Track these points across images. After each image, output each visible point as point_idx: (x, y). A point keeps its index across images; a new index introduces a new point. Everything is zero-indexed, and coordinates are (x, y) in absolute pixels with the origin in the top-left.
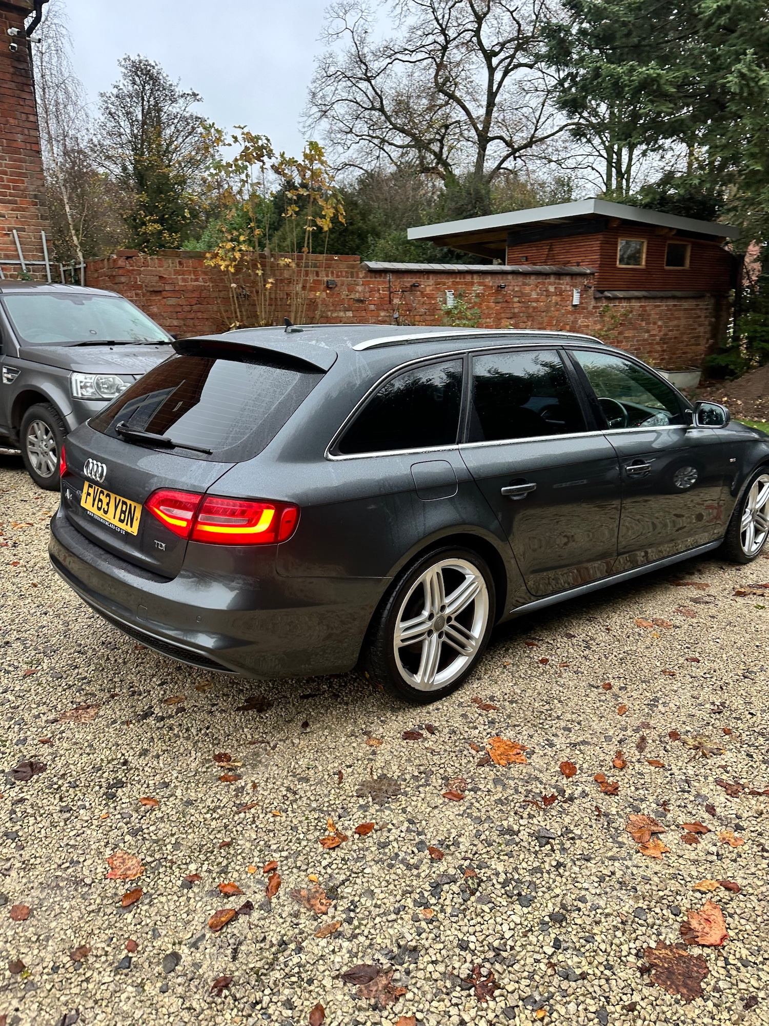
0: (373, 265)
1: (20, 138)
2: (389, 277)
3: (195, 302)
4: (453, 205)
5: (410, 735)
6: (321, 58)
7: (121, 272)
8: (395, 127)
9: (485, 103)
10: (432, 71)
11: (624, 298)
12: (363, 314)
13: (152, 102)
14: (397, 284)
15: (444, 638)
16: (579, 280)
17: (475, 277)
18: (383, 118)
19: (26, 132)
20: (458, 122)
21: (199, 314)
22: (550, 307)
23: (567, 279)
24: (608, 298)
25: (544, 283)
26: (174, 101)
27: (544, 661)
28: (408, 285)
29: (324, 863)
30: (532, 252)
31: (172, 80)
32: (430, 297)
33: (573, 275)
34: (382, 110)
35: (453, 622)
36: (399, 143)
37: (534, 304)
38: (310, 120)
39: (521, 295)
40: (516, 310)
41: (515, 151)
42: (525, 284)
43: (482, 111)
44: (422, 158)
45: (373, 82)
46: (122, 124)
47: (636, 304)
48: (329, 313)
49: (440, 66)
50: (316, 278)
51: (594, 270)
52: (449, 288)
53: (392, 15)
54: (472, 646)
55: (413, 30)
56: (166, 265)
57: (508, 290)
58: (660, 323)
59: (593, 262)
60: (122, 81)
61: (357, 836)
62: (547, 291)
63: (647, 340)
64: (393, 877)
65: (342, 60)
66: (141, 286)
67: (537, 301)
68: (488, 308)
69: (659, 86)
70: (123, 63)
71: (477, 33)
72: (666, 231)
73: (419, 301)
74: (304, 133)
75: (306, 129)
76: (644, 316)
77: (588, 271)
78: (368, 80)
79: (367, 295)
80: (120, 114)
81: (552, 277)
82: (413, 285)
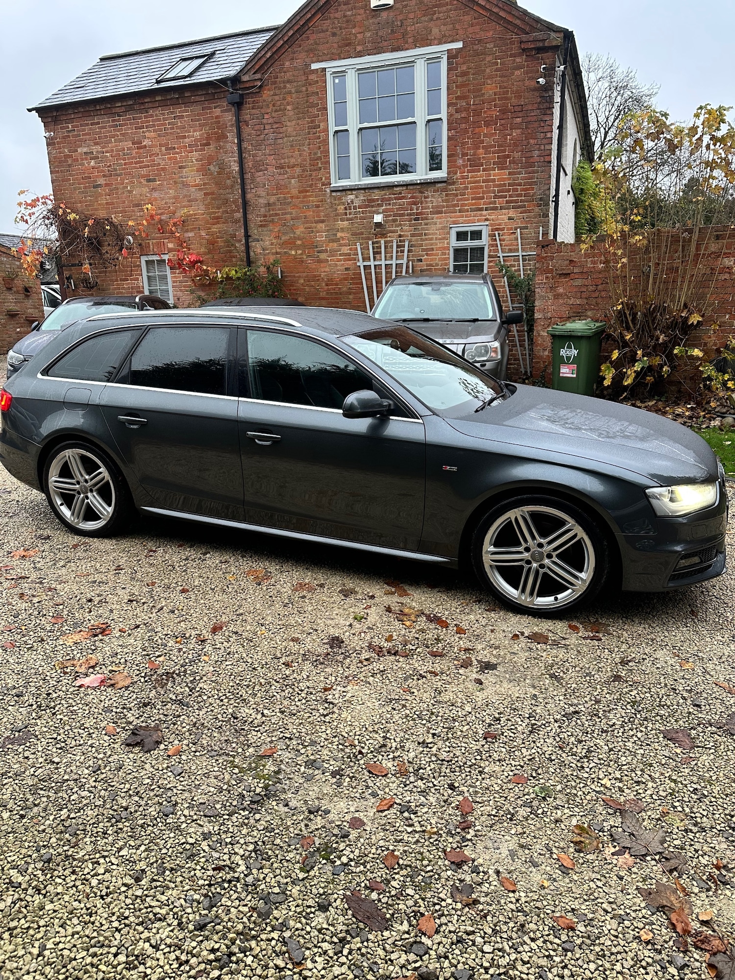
1: (536, 153)
3: (601, 282)
7: (537, 259)
19: (542, 147)
21: (603, 293)
66: (552, 270)
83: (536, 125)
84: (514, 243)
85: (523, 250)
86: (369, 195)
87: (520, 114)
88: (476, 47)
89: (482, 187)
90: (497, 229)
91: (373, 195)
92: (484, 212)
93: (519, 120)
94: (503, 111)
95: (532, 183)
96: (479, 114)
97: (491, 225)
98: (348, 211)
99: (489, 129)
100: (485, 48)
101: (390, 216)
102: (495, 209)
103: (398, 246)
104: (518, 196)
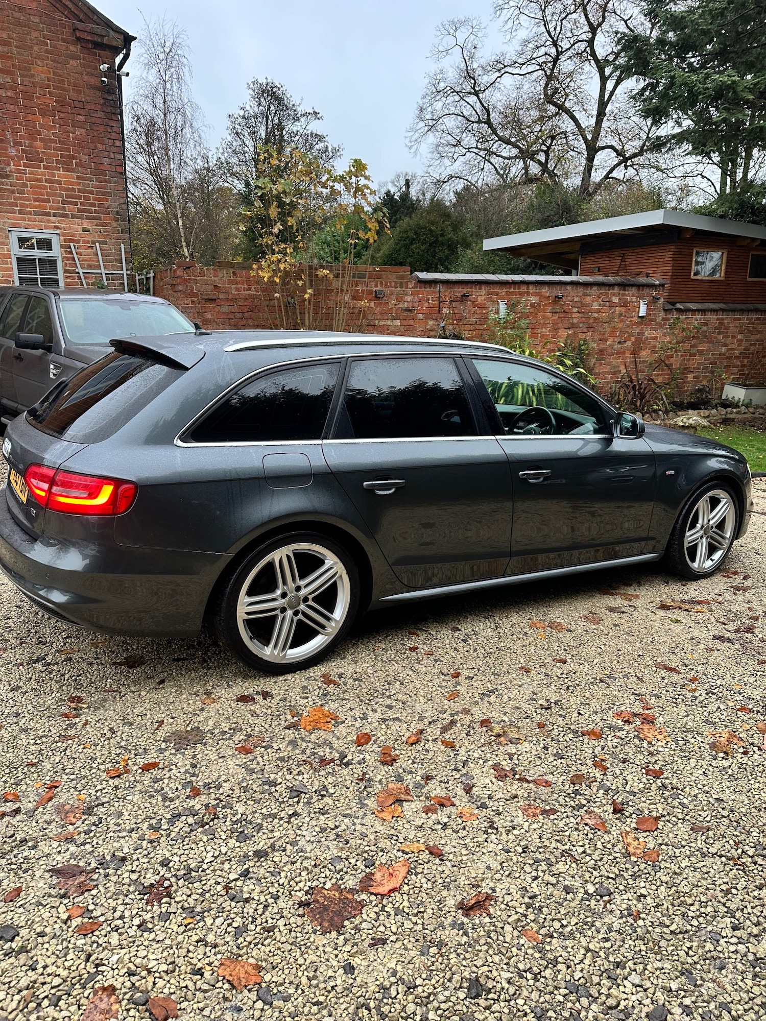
0: (423, 275)
1: (106, 161)
2: (439, 287)
3: (246, 310)
4: (539, 216)
5: (244, 699)
6: (431, 74)
7: (179, 281)
8: (501, 139)
9: (595, 113)
10: (543, 83)
11: (698, 311)
12: (412, 322)
13: (276, 121)
14: (447, 294)
15: (300, 616)
16: (646, 291)
17: (531, 287)
18: (490, 131)
19: (112, 156)
20: (565, 133)
21: (250, 321)
22: (614, 318)
23: (634, 290)
24: (679, 311)
25: (607, 294)
26: (296, 119)
27: (414, 649)
28: (459, 295)
29: (99, 787)
30: (604, 263)
31: (295, 100)
32: (482, 307)
33: (640, 286)
34: (488, 122)
35: (310, 603)
36: (505, 154)
37: (596, 315)
38: (417, 135)
39: (582, 305)
40: (575, 321)
41: (626, 160)
42: (585, 295)
43: (593, 121)
44: (526, 168)
45: (481, 95)
46: (247, 143)
47: (712, 317)
48: (377, 322)
49: (550, 78)
50: (365, 288)
51: (663, 282)
52: (502, 298)
53: (503, 29)
54: (331, 627)
55: (526, 42)
56: (220, 275)
57: (567, 301)
58: (739, 337)
59: (664, 273)
60: (249, 103)
61: (140, 771)
62: (610, 301)
63: (724, 354)
64: (147, 805)
65: (452, 76)
66: (197, 294)
67: (598, 311)
68: (544, 317)
69: (735, 92)
70: (251, 86)
71: (591, 42)
72: (749, 241)
73: (470, 310)
74: (410, 148)
75: (413, 144)
76: (721, 329)
77: (657, 283)
78: (476, 94)
79: (416, 304)
80: (246, 134)
81: (616, 288)
82: (464, 295)
83: (102, 128)
84: (94, 258)
85: (105, 268)
87: (82, 112)
88: (17, 15)
89: (45, 188)
90: (71, 241)
92: (52, 219)
93: (81, 118)
94: (62, 103)
95: (104, 194)
96: (31, 98)
97: (63, 235)
99: (46, 120)
100: (29, 20)
102: (66, 216)
104: (94, 205)
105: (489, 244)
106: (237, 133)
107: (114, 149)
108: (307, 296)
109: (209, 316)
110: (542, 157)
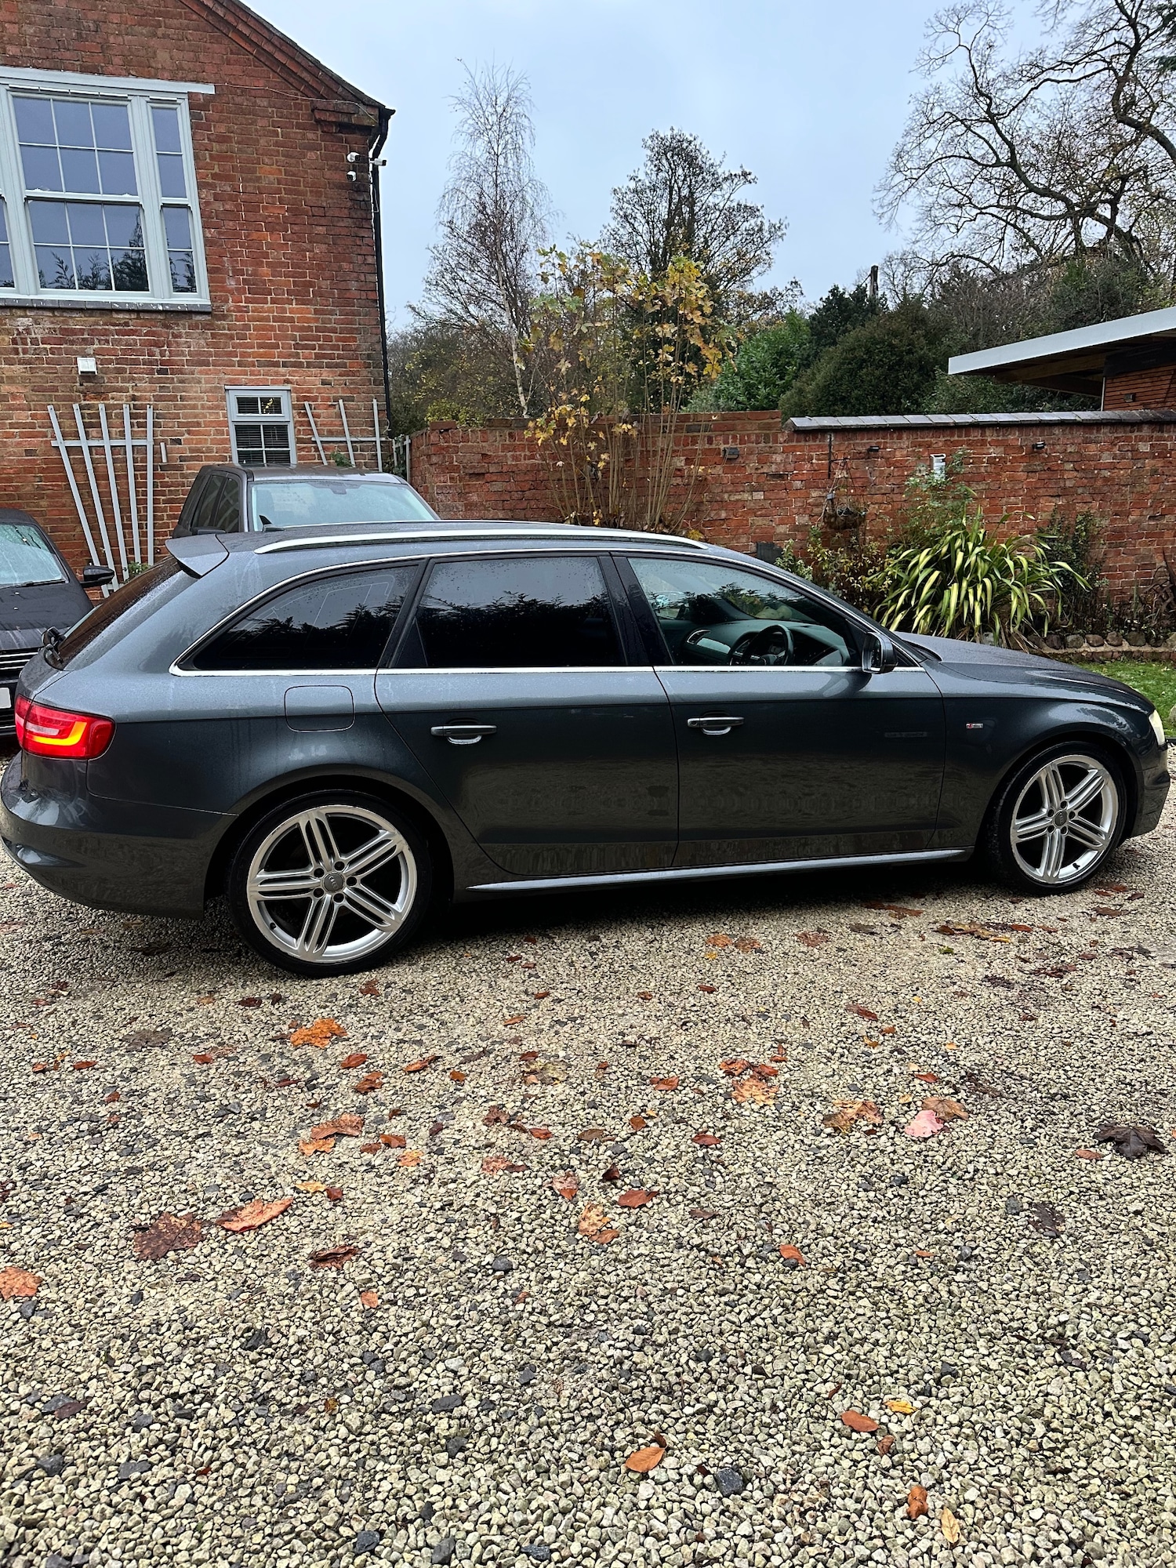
0: (801, 422)
1: (354, 285)
2: (830, 438)
3: (528, 486)
5: (248, 1002)
7: (433, 449)
8: (1033, 189)
10: (1111, 91)
12: (783, 494)
13: (685, 192)
14: (842, 448)
15: (345, 903)
17: (988, 432)
18: (1015, 177)
21: (533, 502)
22: (1141, 477)
25: (1126, 440)
26: (716, 186)
28: (864, 450)
30: (1143, 386)
31: (714, 157)
32: (899, 465)
34: (1013, 164)
35: (359, 886)
36: (1044, 211)
37: (1107, 474)
38: (891, 195)
39: (1080, 459)
40: (1068, 484)
42: (1087, 441)
44: (1078, 231)
45: (1000, 122)
46: (640, 229)
48: (726, 496)
49: (1122, 81)
50: (707, 446)
52: (937, 451)
53: (1042, 11)
54: (391, 921)
55: (1085, 25)
56: (491, 439)
57: (1054, 452)
60: (643, 169)
61: (71, 1069)
62: (1134, 450)
65: (955, 96)
66: (458, 467)
67: (1112, 467)
68: (1012, 480)
70: (649, 142)
73: (882, 472)
74: (881, 216)
75: (885, 209)
78: (992, 118)
79: (790, 467)
80: (639, 215)
81: (1145, 428)
82: (870, 450)
83: (349, 241)
84: (337, 421)
85: (351, 434)
86: (63, 322)
87: (323, 221)
88: (238, 100)
89: (273, 328)
90: (306, 399)
91: (71, 322)
92: (282, 370)
93: (321, 230)
94: (295, 211)
95: (351, 331)
96: (256, 210)
97: (296, 391)
98: (20, 347)
99: (274, 237)
100: (255, 104)
101: (110, 362)
102: (299, 365)
103: (132, 416)
104: (334, 347)
105: (958, 365)
106: (626, 216)
107: (365, 269)
108: (601, 465)
109: (475, 498)
110: (1105, 211)
